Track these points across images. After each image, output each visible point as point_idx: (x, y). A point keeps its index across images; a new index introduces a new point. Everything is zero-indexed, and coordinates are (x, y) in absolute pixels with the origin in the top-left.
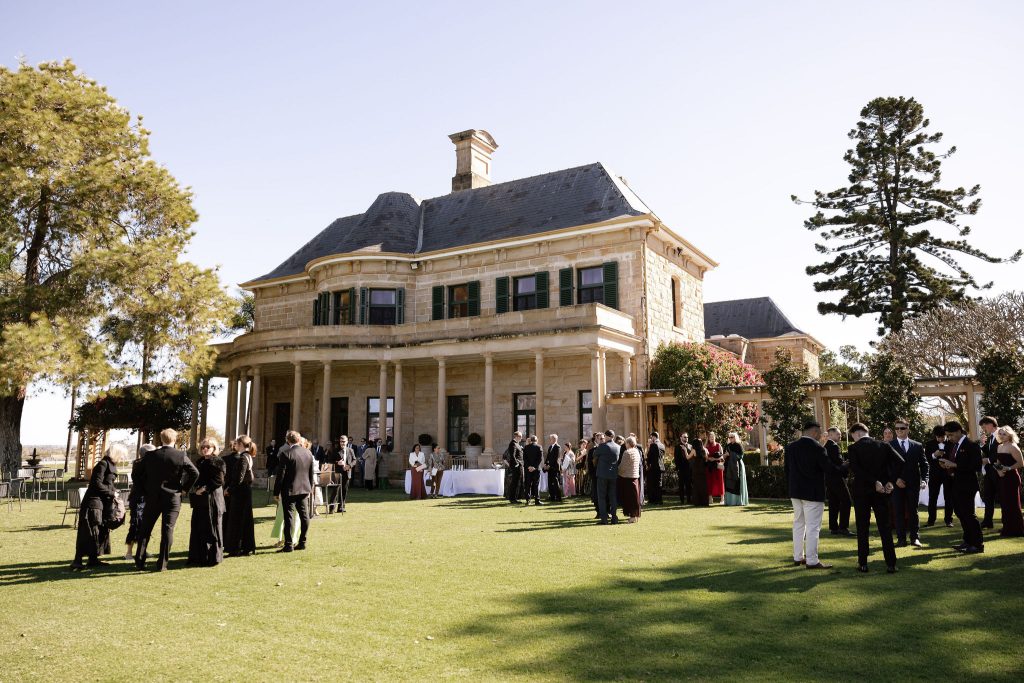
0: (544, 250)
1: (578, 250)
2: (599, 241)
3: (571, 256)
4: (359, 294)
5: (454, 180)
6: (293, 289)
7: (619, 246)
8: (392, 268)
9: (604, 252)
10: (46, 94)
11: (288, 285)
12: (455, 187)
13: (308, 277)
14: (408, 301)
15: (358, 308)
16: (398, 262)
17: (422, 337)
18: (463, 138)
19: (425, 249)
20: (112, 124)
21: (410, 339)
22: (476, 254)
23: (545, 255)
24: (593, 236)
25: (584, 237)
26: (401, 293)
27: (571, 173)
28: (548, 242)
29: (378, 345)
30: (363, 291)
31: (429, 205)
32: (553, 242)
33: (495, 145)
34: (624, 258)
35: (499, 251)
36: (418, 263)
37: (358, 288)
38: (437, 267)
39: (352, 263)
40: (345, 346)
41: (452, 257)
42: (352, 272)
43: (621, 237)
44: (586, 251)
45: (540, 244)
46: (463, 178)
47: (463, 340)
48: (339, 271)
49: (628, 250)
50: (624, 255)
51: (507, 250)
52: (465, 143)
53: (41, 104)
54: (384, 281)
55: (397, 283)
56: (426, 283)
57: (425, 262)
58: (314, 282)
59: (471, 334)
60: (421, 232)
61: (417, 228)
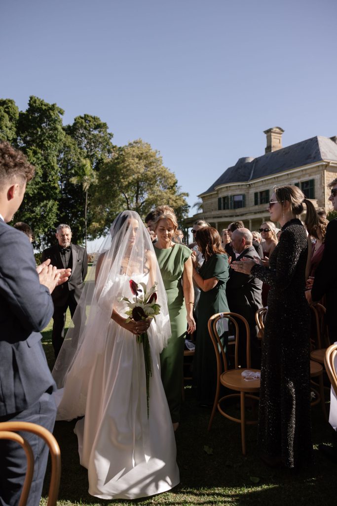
0: (290, 176)
1: (301, 175)
2: (308, 171)
3: (299, 178)
4: (230, 197)
5: (266, 149)
6: (213, 196)
7: (315, 173)
8: (240, 187)
9: (310, 175)
10: (134, 154)
11: (211, 195)
12: (266, 152)
13: (216, 192)
14: (247, 198)
15: (230, 202)
16: (242, 185)
17: (245, 213)
18: (268, 132)
19: (253, 179)
20: (152, 156)
21: (241, 213)
22: (268, 180)
23: (290, 178)
24: (306, 170)
25: (302, 171)
26: (244, 196)
27: (306, 142)
28: (290, 173)
29: (231, 216)
30: (231, 197)
31: (257, 161)
32: (293, 173)
33: (283, 131)
34: (316, 177)
35: (274, 178)
36: (249, 185)
37: (229, 196)
38: (256, 185)
39: (227, 187)
40: (221, 217)
41: (260, 182)
42: (227, 190)
43: (315, 170)
44: (304, 175)
45: (288, 174)
46: (269, 148)
47: (255, 213)
48: (223, 190)
49: (318, 174)
50: (317, 176)
51: (277, 177)
52: (269, 134)
53: (133, 156)
54: (238, 192)
55: (242, 192)
56: (252, 191)
57: (252, 184)
58: (217, 194)
59: (258, 211)
60: (252, 172)
61: (251, 171)
